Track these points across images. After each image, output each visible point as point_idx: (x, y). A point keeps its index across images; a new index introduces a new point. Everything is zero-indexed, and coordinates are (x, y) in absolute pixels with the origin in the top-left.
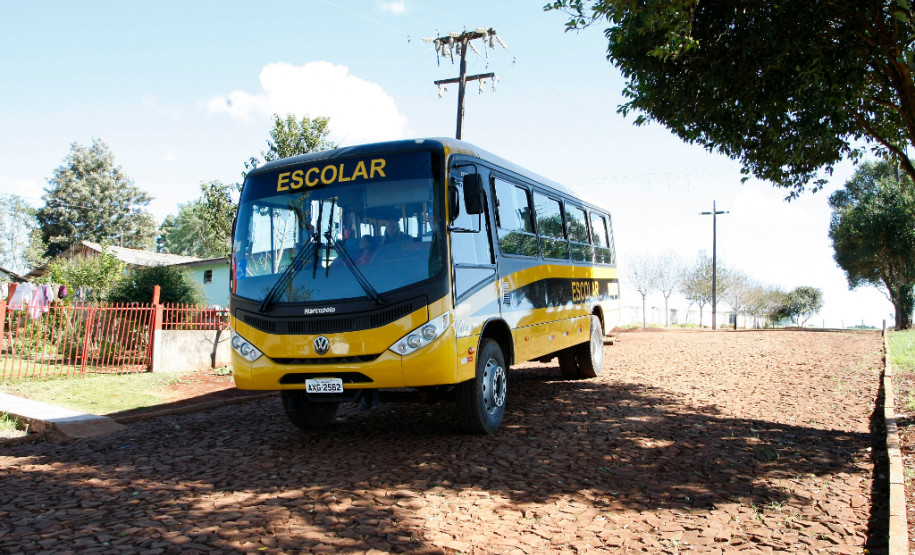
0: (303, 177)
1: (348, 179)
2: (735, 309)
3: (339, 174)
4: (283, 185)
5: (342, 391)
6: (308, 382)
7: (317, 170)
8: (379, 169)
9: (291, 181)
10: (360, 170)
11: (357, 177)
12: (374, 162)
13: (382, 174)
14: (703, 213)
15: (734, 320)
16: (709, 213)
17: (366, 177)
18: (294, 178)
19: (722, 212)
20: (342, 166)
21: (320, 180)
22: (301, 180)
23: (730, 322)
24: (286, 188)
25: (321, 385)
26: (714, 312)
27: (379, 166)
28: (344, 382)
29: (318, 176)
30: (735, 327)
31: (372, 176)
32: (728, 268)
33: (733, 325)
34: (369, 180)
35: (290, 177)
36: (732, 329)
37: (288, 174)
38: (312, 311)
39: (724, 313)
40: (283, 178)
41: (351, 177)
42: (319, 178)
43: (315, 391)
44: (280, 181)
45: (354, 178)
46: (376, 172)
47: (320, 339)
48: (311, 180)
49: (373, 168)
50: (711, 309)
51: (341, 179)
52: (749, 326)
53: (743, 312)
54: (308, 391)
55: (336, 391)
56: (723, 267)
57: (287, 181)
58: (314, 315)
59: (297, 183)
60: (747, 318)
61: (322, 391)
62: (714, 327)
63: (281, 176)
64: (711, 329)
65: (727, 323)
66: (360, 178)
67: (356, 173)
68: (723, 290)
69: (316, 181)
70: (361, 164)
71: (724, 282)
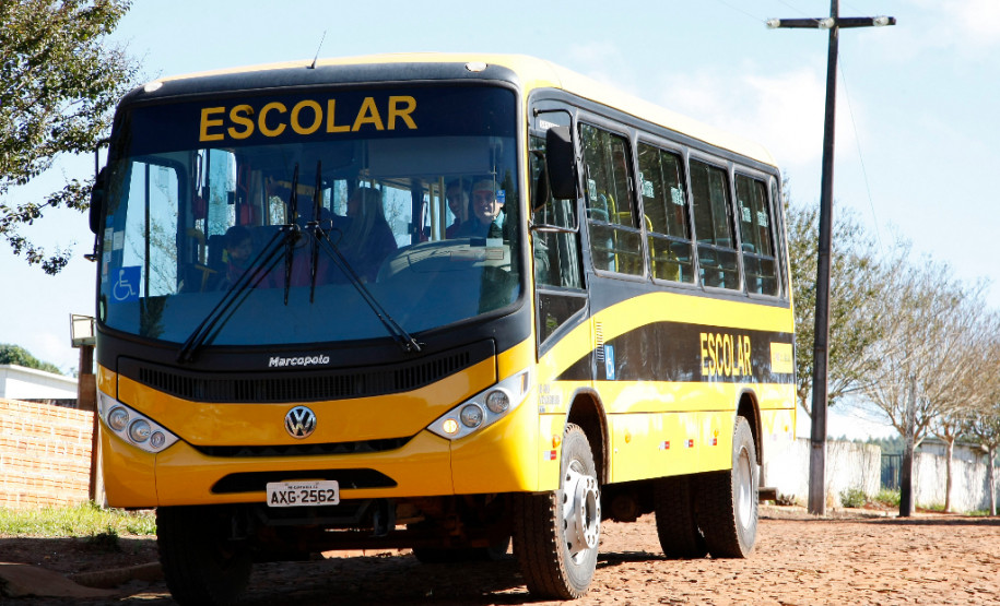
0: (254, 117)
1: (346, 129)
2: (905, 430)
3: (326, 117)
4: (211, 130)
5: (336, 502)
6: (272, 487)
7: (282, 108)
8: (405, 114)
9: (228, 123)
10: (368, 114)
11: (363, 126)
12: (393, 100)
13: (411, 125)
14: (785, 23)
15: (899, 474)
16: (812, 23)
17: (380, 127)
18: (234, 117)
19: (867, 22)
20: (331, 104)
21: (289, 127)
22: (249, 123)
23: (886, 480)
24: (220, 137)
25: (298, 492)
26: (818, 439)
27: (404, 111)
28: (342, 487)
29: (286, 118)
30: (904, 505)
31: (391, 125)
32: (883, 257)
33: (896, 495)
34: (386, 133)
35: (225, 117)
36: (894, 514)
37: (221, 110)
38: (283, 362)
39: (862, 447)
40: (211, 117)
41: (352, 125)
42: (287, 121)
43: (284, 504)
44: (205, 124)
45: (356, 128)
46: (399, 119)
47: (300, 412)
48: (271, 125)
49: (393, 112)
50: (805, 426)
51: (331, 128)
52: (961, 504)
53: (940, 445)
54: (270, 504)
55: (326, 503)
56: (861, 253)
57: (219, 123)
58: (289, 369)
59: (241, 128)
60: (958, 468)
61: (299, 503)
62: (816, 503)
63: (205, 112)
64: (802, 511)
65: (873, 487)
66: (368, 129)
67: (360, 120)
68: (856, 347)
69: (282, 127)
70: (369, 102)
71: (864, 313)
